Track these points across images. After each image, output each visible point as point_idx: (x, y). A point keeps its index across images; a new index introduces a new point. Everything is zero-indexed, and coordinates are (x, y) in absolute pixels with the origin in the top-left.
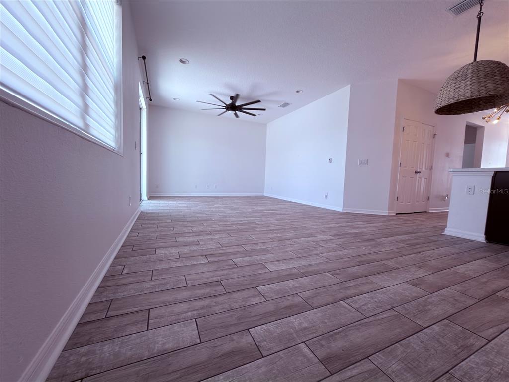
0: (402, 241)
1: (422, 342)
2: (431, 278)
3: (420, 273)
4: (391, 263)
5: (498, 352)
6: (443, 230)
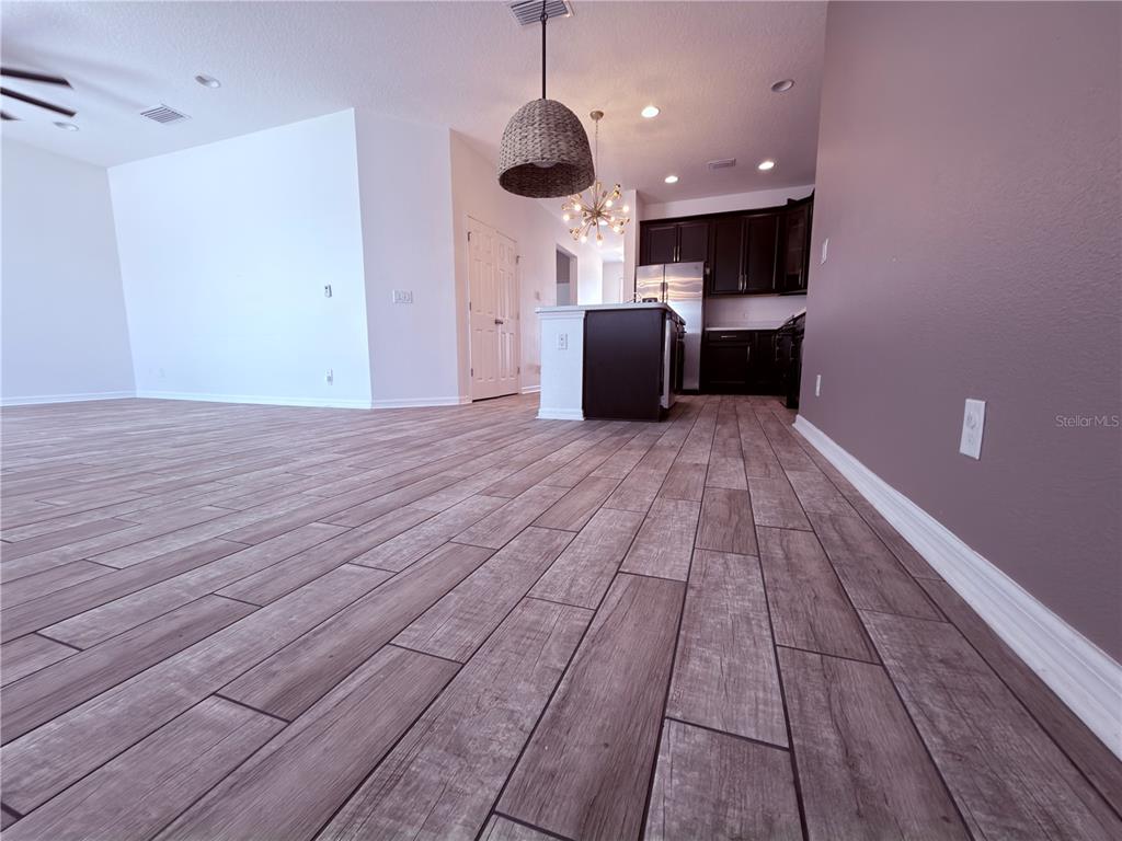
0: (478, 438)
1: (492, 572)
2: (516, 478)
3: (500, 476)
4: (455, 473)
5: (587, 542)
6: (537, 413)
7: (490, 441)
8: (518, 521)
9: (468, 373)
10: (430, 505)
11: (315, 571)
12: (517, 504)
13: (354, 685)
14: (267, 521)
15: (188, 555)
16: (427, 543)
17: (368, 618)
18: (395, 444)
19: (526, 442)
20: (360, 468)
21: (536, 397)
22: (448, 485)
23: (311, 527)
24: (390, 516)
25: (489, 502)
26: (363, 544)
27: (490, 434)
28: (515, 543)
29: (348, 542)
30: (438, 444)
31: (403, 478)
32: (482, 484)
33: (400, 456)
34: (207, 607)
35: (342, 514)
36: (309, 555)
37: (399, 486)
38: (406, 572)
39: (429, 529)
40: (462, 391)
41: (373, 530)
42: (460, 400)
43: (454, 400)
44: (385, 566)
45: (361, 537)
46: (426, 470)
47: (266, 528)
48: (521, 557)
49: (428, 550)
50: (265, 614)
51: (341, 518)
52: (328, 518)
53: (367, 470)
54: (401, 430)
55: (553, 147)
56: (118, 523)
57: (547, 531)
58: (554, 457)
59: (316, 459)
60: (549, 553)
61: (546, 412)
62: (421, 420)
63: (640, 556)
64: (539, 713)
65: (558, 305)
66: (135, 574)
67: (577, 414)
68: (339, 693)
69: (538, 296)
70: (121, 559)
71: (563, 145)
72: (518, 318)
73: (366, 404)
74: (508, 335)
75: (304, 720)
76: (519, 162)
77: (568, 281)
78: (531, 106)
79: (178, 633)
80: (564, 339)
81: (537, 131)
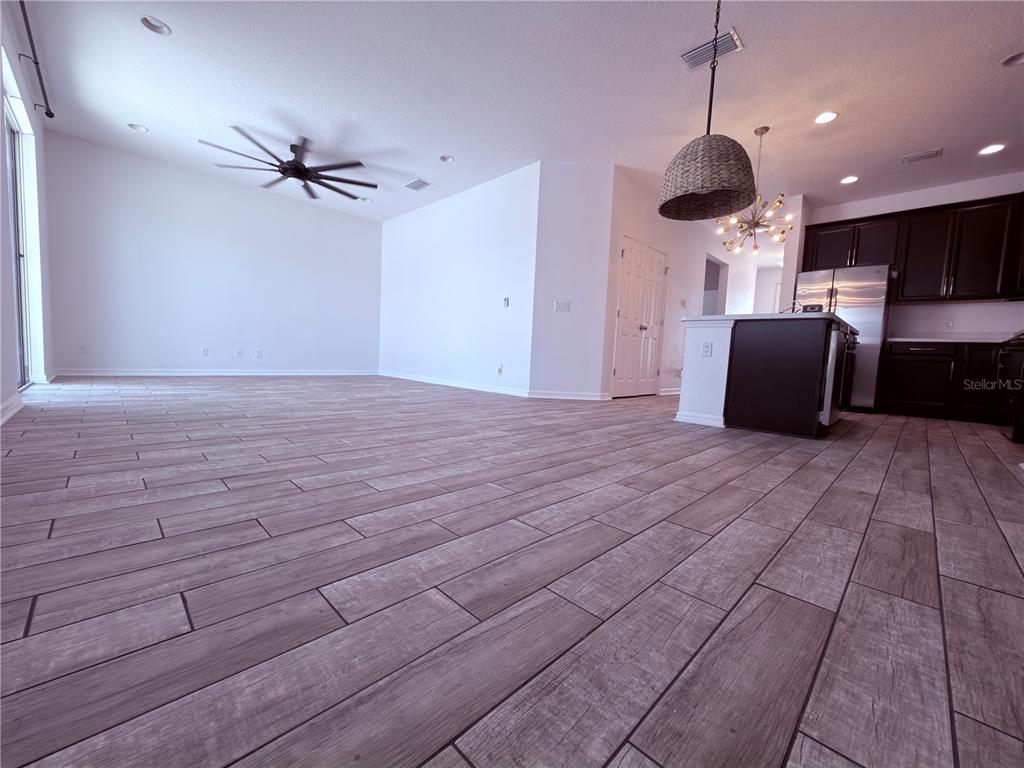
0: (617, 432)
1: (628, 553)
2: (652, 474)
3: (637, 470)
4: (596, 462)
5: (722, 548)
6: (675, 415)
7: (629, 437)
8: (654, 513)
9: (610, 373)
10: (574, 485)
11: (492, 520)
12: (652, 498)
13: (521, 610)
14: (460, 476)
15: (414, 490)
16: (574, 516)
17: (530, 564)
18: (548, 429)
19: (663, 442)
20: (522, 445)
21: (675, 400)
22: (591, 470)
23: (488, 487)
24: (544, 489)
25: (628, 492)
26: (525, 506)
27: (628, 430)
28: (650, 533)
29: (514, 503)
30: (582, 434)
31: (553, 459)
32: (621, 475)
33: (552, 440)
34: (429, 528)
35: (510, 480)
36: (488, 507)
37: (550, 466)
38: (558, 536)
39: (576, 505)
40: (604, 389)
41: (531, 497)
42: (602, 396)
43: (596, 396)
44: (541, 527)
45: (523, 501)
46: (572, 455)
47: (460, 481)
48: (655, 546)
49: (575, 523)
50: (462, 542)
51: (508, 483)
52: (501, 481)
53: (526, 447)
54: (552, 418)
55: (714, 176)
56: (376, 461)
57: (681, 528)
58: (691, 460)
59: (489, 433)
60: (684, 548)
61: (683, 416)
62: (568, 410)
63: (780, 574)
64: (669, 681)
65: (704, 314)
66: (388, 496)
67: (718, 421)
68: (511, 613)
69: (683, 304)
70: (381, 485)
71: (724, 174)
72: (662, 323)
73: (524, 393)
74: (651, 340)
75: (490, 623)
76: (679, 193)
77: (717, 289)
78: (696, 142)
79: (414, 540)
80: (709, 348)
81: (698, 165)
